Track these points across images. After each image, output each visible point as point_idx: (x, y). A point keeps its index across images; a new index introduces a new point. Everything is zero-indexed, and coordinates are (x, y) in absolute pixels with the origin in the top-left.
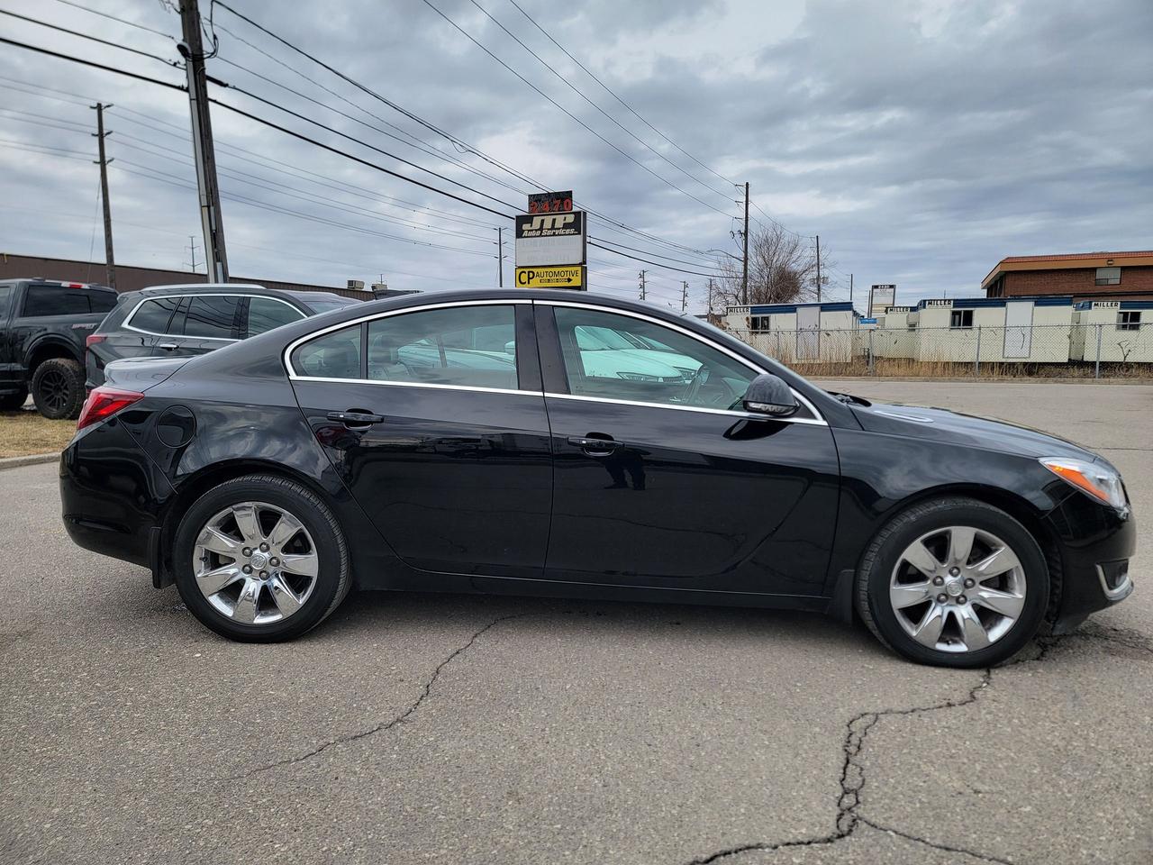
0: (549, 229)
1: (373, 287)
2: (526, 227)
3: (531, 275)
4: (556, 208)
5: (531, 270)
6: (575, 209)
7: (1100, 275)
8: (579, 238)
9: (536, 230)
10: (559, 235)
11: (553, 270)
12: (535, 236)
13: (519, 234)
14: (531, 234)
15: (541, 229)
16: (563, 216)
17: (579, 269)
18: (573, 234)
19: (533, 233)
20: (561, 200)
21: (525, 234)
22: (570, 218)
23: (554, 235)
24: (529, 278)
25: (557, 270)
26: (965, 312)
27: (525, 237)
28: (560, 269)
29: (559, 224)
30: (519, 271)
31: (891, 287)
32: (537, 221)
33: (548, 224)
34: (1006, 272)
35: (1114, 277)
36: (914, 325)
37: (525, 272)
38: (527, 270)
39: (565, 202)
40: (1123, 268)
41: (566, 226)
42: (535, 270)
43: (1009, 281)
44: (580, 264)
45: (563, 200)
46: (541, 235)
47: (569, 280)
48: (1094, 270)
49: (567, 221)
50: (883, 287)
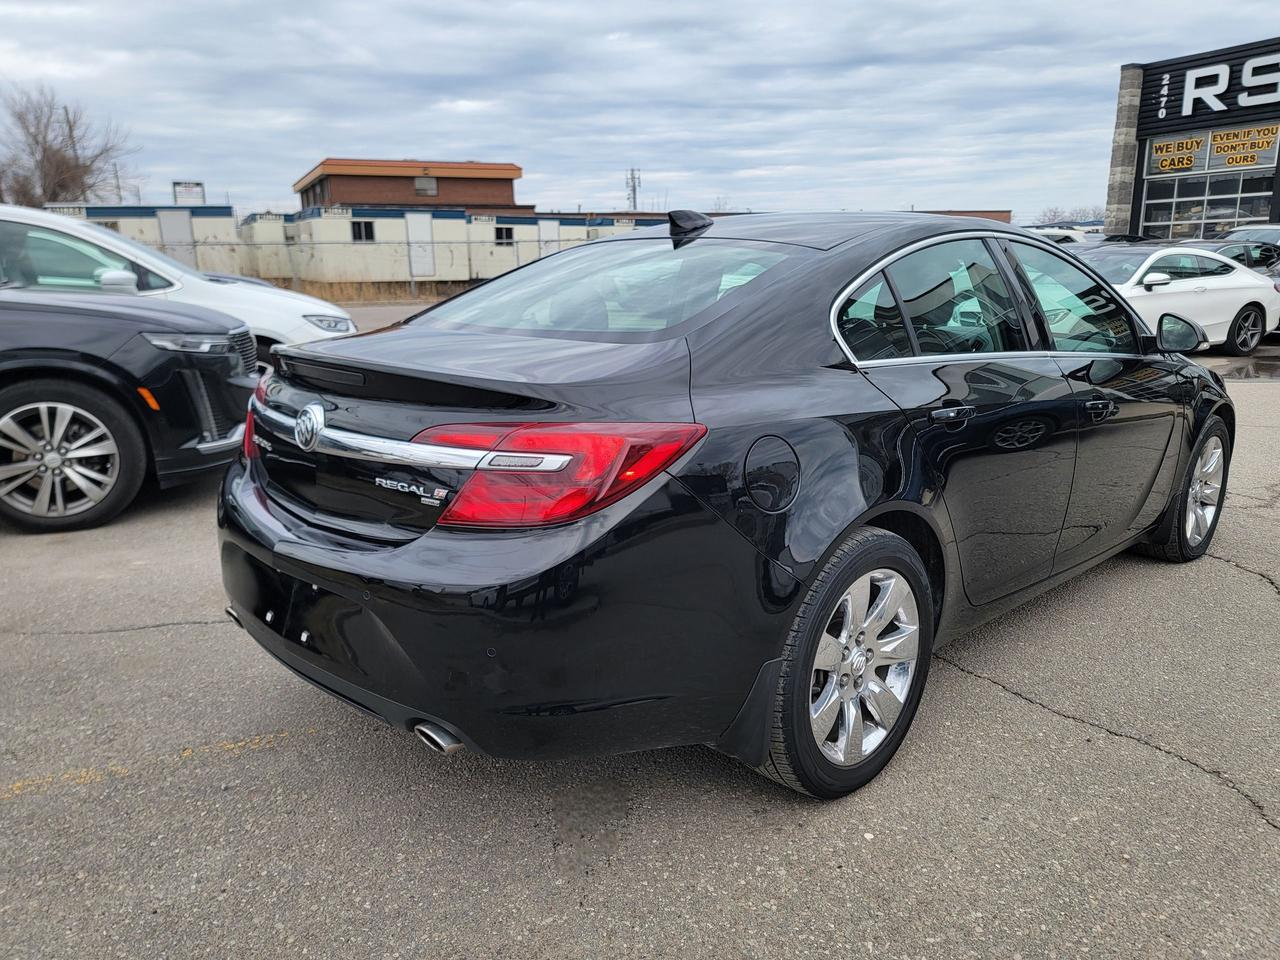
7: (418, 184)
26: (366, 223)
31: (198, 184)
34: (329, 176)
35: (431, 188)
36: (292, 238)
40: (438, 179)
43: (330, 186)
48: (412, 178)
50: (187, 184)
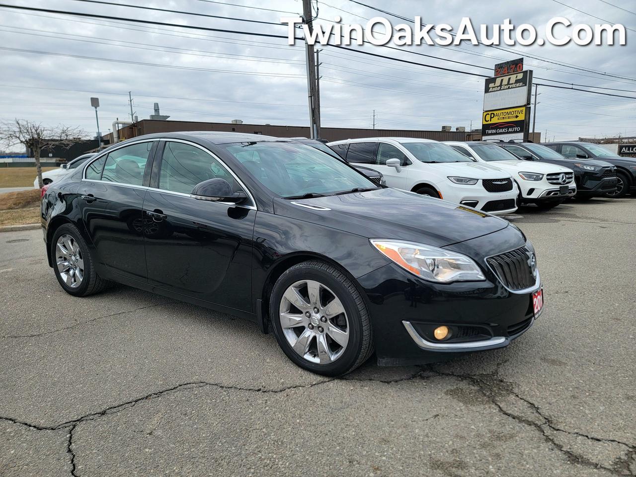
0: (505, 85)
1: (457, 129)
2: (491, 85)
3: (492, 115)
4: (512, 70)
5: (492, 112)
6: (524, 70)
8: (525, 88)
9: (498, 87)
10: (512, 88)
11: (506, 111)
12: (497, 91)
13: (487, 90)
14: (494, 89)
15: (501, 85)
16: (515, 75)
17: (524, 108)
18: (522, 86)
19: (496, 89)
20: (517, 64)
21: (491, 90)
22: (520, 76)
23: (509, 88)
24: (491, 118)
25: (509, 111)
27: (490, 92)
28: (511, 110)
29: (513, 81)
30: (485, 114)
32: (498, 81)
33: (505, 82)
37: (489, 114)
38: (490, 113)
39: (518, 65)
41: (517, 81)
42: (495, 112)
44: (525, 106)
45: (516, 65)
46: (500, 90)
47: (517, 117)
49: (518, 78)
